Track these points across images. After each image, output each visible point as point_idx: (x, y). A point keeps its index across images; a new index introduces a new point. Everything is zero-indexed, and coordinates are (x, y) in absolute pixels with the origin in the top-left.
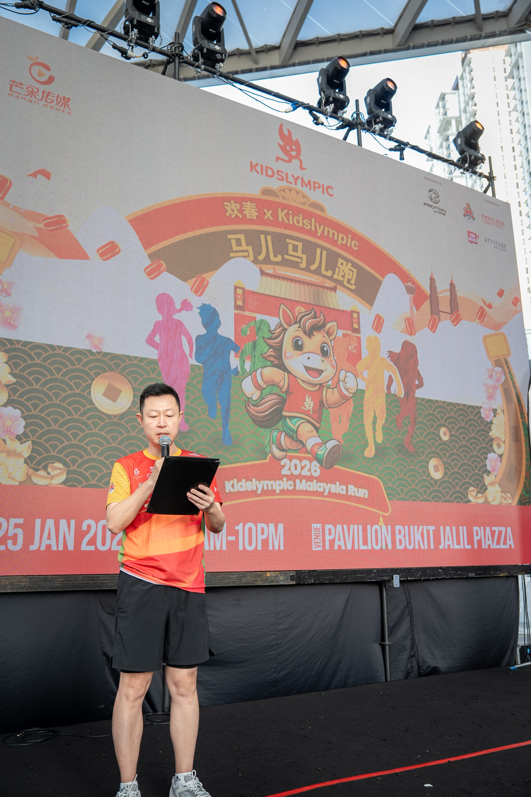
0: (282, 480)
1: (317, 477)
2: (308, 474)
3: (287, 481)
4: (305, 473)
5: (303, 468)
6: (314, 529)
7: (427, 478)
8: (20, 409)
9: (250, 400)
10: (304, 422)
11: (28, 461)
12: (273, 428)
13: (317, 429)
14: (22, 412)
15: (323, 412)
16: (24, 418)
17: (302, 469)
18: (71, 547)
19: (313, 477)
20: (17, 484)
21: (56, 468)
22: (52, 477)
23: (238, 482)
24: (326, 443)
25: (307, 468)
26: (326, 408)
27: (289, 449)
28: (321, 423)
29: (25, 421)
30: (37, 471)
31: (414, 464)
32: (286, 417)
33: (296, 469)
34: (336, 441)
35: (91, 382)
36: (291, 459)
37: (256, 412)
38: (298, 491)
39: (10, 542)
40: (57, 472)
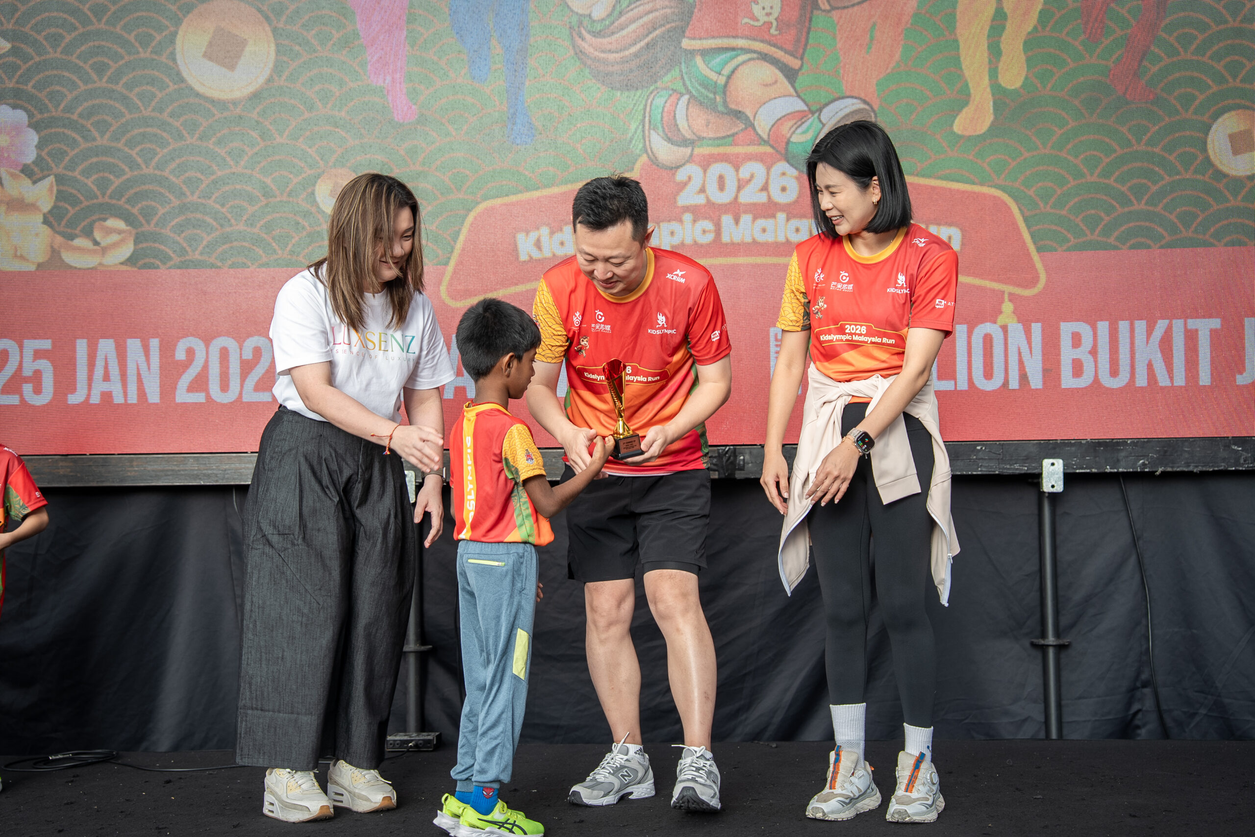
0: (681, 221)
1: (788, 205)
2: (762, 198)
3: (695, 221)
4: (751, 196)
5: (741, 185)
6: (776, 340)
7: (1199, 177)
8: (26, 110)
9: (586, 21)
10: (750, 60)
11: (51, 219)
12: (652, 88)
13: (791, 74)
14: (30, 115)
15: (813, 24)
16: (35, 126)
17: (739, 188)
18: (154, 396)
19: (776, 204)
20: (32, 268)
21: (110, 231)
22: (104, 250)
23: (552, 233)
24: (820, 110)
25: (759, 181)
26: (824, 11)
27: (701, 139)
28: (806, 55)
29: (38, 132)
30: (72, 240)
31: (1145, 138)
32: (692, 53)
33: (722, 186)
34: (855, 101)
35: (172, 29)
36: (706, 163)
37: (603, 52)
38: (726, 244)
39: (27, 388)
40: (115, 238)
